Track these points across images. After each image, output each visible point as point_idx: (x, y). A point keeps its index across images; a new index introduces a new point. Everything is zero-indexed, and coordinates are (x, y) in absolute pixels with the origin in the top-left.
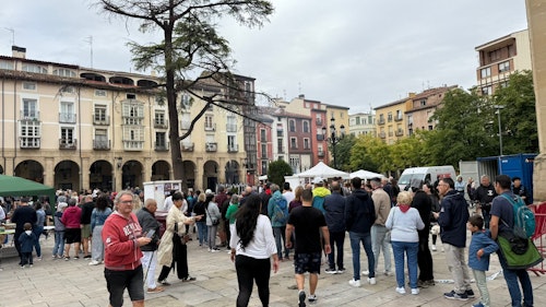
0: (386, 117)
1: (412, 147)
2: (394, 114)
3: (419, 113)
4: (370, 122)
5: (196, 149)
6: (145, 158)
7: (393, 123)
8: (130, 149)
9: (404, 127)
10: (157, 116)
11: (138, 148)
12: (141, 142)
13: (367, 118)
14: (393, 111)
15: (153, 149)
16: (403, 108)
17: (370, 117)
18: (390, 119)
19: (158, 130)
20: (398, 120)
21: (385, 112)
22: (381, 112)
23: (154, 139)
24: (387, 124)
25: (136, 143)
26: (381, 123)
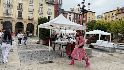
0: (108, 16)
1: (121, 23)
2: (111, 15)
3: (120, 14)
4: (102, 18)
5: (34, 19)
6: (13, 21)
7: (110, 18)
8: (6, 16)
9: (114, 19)
10: (19, 5)
11: (10, 16)
12: (11, 14)
13: (101, 16)
14: (111, 14)
15: (16, 17)
16: (114, 13)
17: (102, 16)
18: (109, 17)
19: (19, 11)
20: (112, 17)
21: (108, 14)
22: (106, 14)
23: (17, 14)
24: (108, 18)
25: (9, 14)
26: (106, 18)
